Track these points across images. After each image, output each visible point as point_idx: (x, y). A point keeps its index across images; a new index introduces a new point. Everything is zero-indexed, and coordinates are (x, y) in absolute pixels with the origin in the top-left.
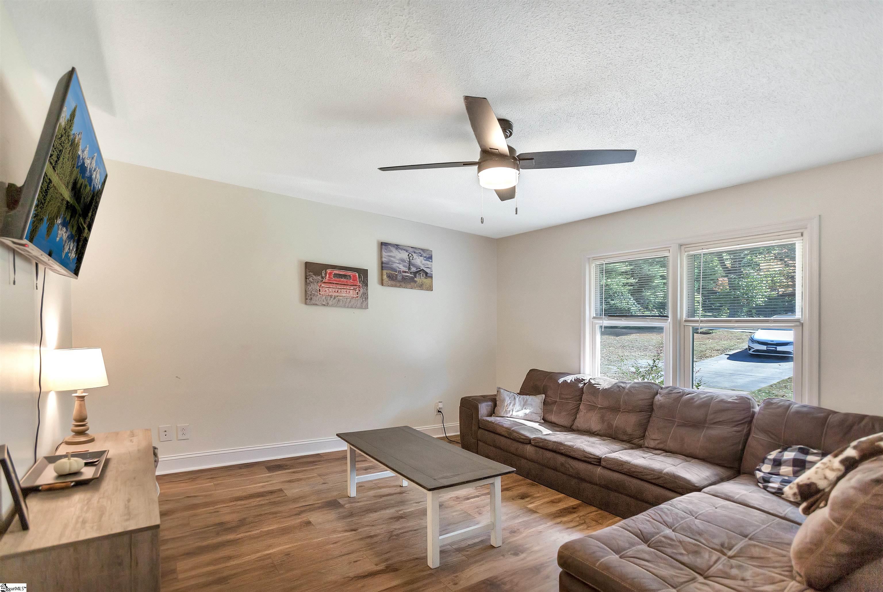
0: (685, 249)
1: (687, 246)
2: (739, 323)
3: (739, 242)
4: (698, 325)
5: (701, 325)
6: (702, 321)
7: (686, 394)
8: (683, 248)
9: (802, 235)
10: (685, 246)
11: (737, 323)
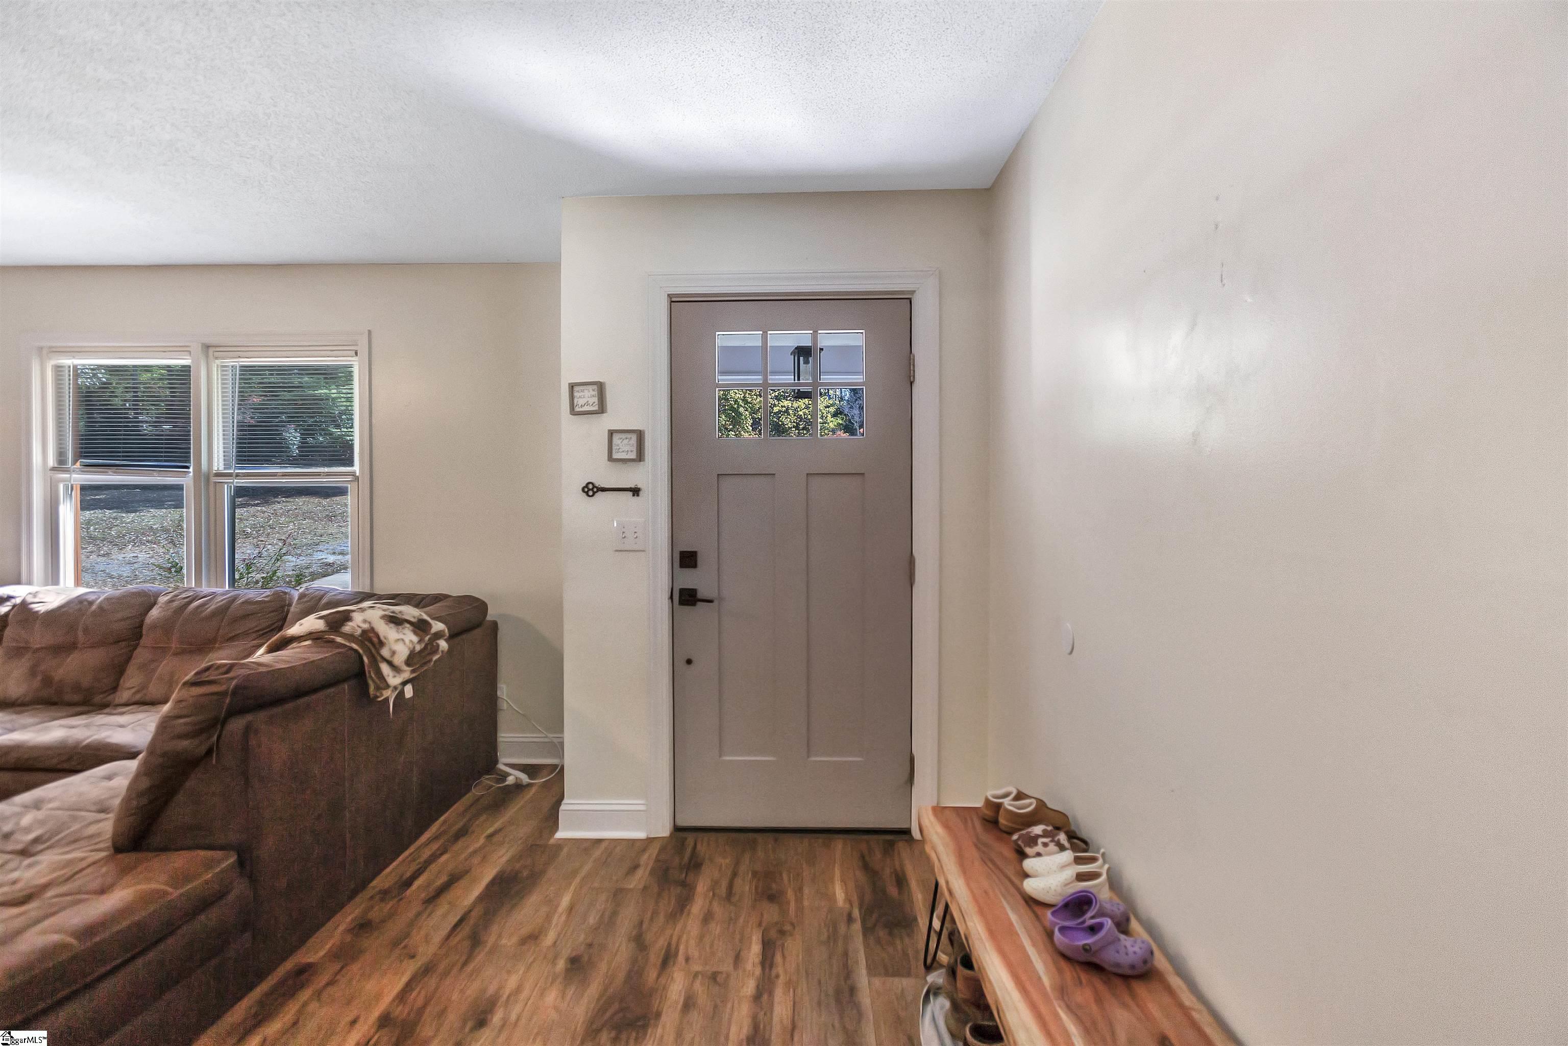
0: (215, 353)
1: (218, 349)
2: (287, 477)
3: (290, 353)
4: (232, 481)
5: (236, 481)
6: (237, 475)
7: (199, 597)
8: (211, 350)
9: (356, 354)
10: (214, 349)
11: (283, 477)
